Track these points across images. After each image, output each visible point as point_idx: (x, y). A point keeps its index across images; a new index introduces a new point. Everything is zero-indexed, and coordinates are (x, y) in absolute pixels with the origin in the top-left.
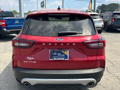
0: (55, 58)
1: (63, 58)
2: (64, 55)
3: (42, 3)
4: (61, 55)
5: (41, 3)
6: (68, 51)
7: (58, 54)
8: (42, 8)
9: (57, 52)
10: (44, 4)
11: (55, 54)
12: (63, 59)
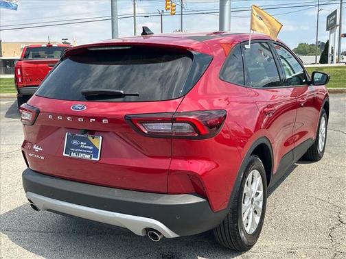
0: (74, 152)
1: (87, 153)
2: (91, 148)
3: (331, 18)
4: (86, 147)
5: (329, 17)
6: (101, 138)
7: (82, 143)
8: (329, 32)
9: (80, 139)
10: (335, 19)
11: (75, 142)
12: (88, 157)
